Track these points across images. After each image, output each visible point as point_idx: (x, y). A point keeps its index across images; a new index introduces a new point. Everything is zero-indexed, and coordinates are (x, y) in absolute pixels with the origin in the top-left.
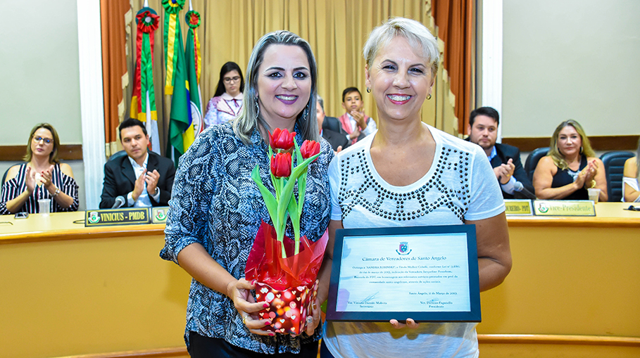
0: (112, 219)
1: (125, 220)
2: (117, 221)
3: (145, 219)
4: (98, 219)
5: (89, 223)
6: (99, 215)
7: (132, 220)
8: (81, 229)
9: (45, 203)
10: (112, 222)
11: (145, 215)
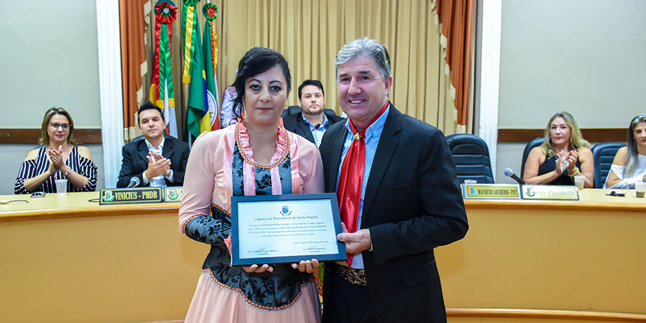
0: (125, 197)
1: (138, 199)
2: (131, 200)
3: (158, 198)
4: (112, 197)
5: (104, 201)
6: (114, 194)
7: (145, 199)
8: (96, 207)
9: (61, 183)
10: (126, 200)
11: (158, 194)
